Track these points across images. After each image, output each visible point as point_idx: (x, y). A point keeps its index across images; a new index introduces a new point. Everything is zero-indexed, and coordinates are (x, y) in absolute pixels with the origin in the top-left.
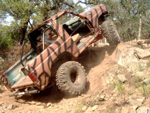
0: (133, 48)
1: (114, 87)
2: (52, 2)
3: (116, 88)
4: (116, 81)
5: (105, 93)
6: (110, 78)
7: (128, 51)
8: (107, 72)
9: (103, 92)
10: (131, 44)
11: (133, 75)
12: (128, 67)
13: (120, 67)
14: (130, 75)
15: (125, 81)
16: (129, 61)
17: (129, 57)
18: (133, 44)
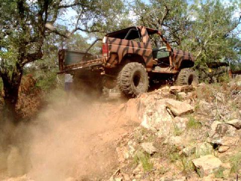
0: (164, 100)
1: (136, 164)
2: (32, 30)
3: (140, 165)
4: (140, 154)
5: (122, 173)
6: (130, 149)
7: (155, 104)
8: (125, 140)
9: (119, 171)
10: (160, 93)
11: (165, 142)
12: (158, 130)
13: (144, 131)
14: (160, 143)
15: (154, 152)
16: (158, 120)
17: (159, 114)
18: (164, 93)
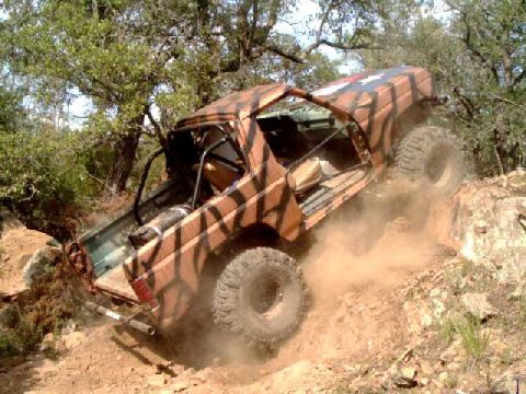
0: (514, 199)
1: (448, 338)
3: (458, 343)
4: (454, 316)
5: (417, 358)
6: (433, 306)
7: (495, 209)
8: (423, 287)
9: (410, 354)
10: (505, 185)
11: (516, 293)
12: (499, 268)
13: (468, 267)
14: (504, 295)
15: (490, 316)
16: (500, 244)
17: (501, 230)
18: (513, 185)
